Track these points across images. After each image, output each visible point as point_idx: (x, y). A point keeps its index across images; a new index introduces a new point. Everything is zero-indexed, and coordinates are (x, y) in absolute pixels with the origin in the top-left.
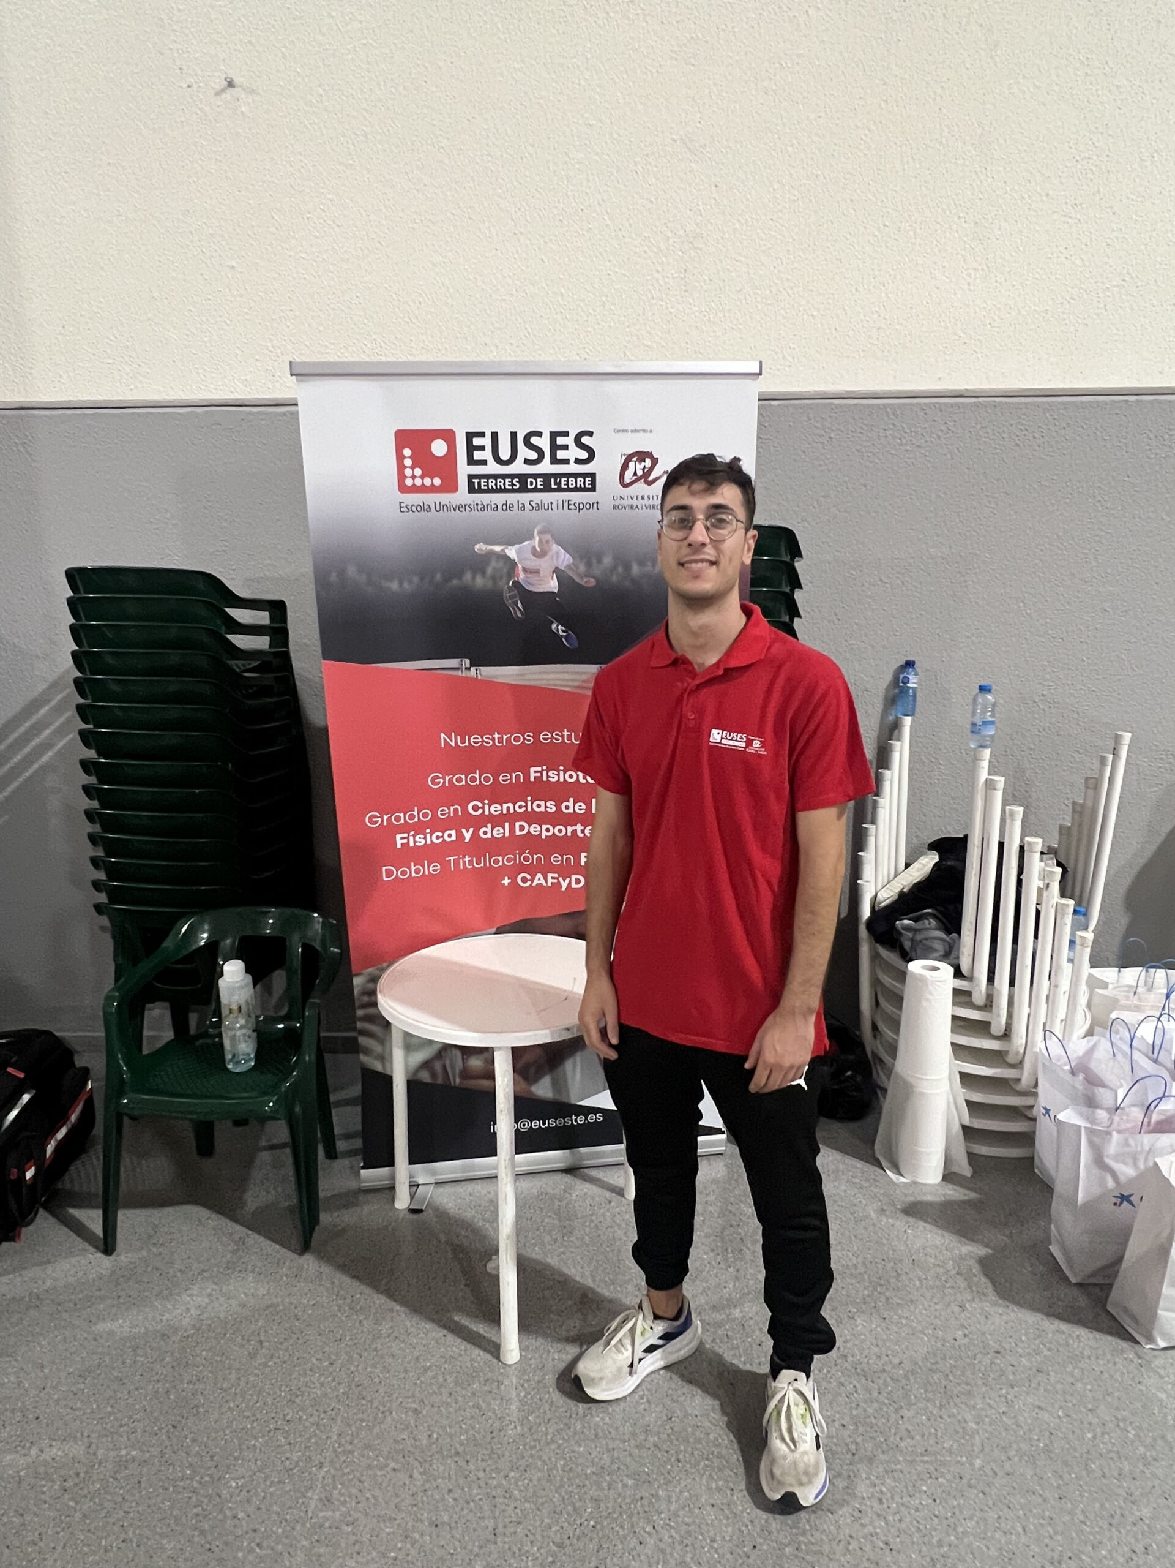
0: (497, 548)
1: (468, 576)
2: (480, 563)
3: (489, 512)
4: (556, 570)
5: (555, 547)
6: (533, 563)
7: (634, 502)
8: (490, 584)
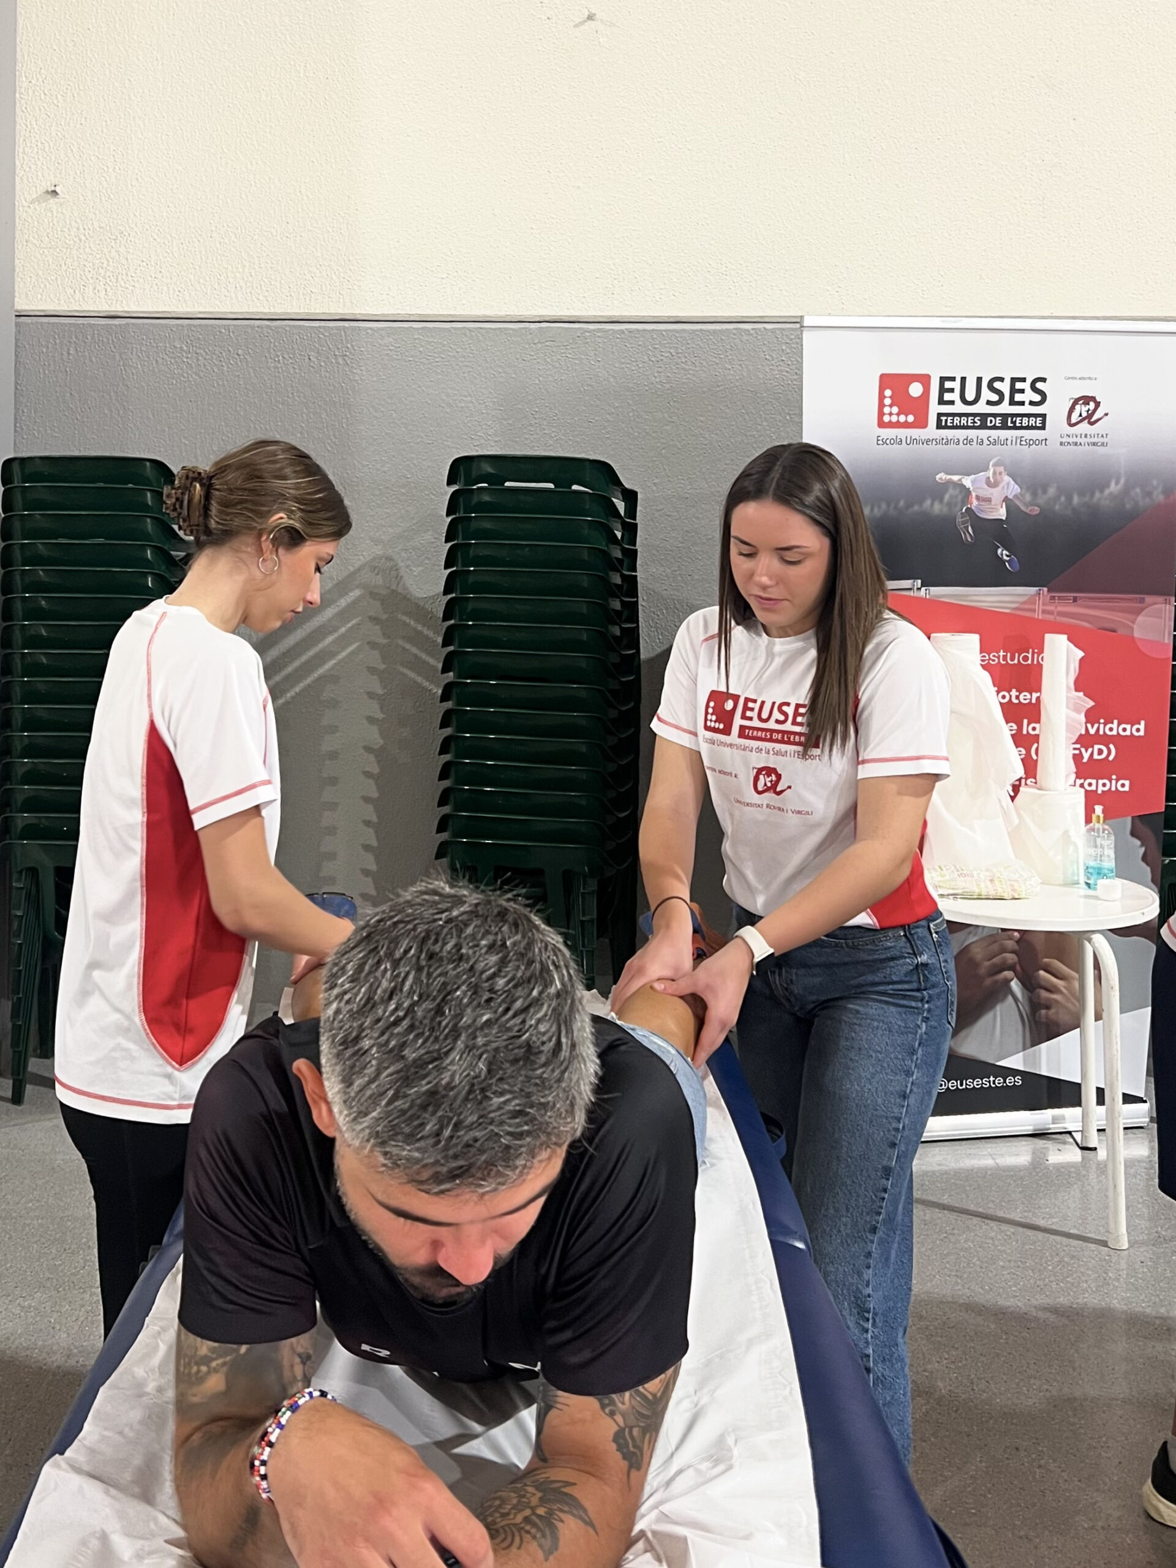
0: (955, 478)
1: (928, 502)
2: (938, 491)
3: (952, 446)
4: (1006, 499)
5: (1007, 479)
6: (987, 492)
7: (1078, 440)
8: (945, 510)
